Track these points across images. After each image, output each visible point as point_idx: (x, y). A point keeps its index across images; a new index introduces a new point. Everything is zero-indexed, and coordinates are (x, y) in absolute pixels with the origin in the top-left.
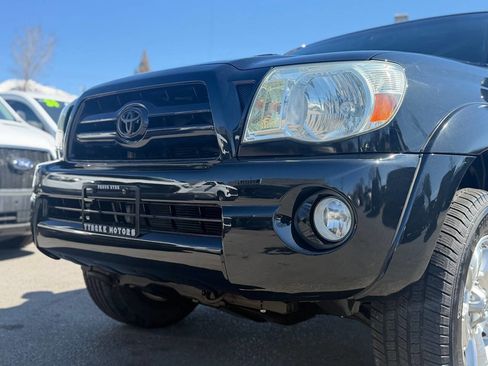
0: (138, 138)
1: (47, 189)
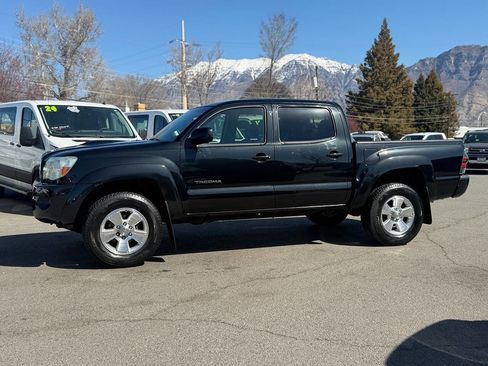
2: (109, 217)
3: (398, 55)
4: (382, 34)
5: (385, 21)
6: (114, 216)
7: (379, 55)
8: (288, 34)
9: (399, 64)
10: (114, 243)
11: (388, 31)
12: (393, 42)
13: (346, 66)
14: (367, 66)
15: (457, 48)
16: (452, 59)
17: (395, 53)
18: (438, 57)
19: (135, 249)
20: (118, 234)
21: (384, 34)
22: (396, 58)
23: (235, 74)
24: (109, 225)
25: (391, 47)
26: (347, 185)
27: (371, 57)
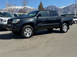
2: (25, 30)
5: (41, 1)
6: (26, 30)
8: (27, 2)
9: (43, 8)
10: (26, 34)
12: (42, 4)
13: (34, 8)
15: (49, 6)
16: (49, 8)
18: (47, 7)
19: (30, 35)
20: (27, 32)
21: (41, 3)
22: (43, 7)
23: (15, 9)
24: (25, 31)
25: (42, 5)
26: (59, 24)
27: (39, 7)
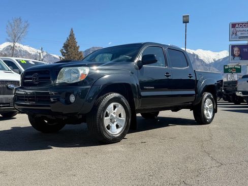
0: (36, 82)
1: (17, 94)
2: (107, 110)
3: (79, 47)
4: (70, 35)
5: (72, 30)
7: (70, 46)
8: (23, 29)
9: (79, 51)
11: (73, 34)
12: (76, 40)
14: (64, 51)
15: (93, 48)
17: (77, 46)
19: (120, 130)
20: (111, 120)
24: (107, 115)
25: (75, 43)
26: (193, 92)
27: (66, 46)
